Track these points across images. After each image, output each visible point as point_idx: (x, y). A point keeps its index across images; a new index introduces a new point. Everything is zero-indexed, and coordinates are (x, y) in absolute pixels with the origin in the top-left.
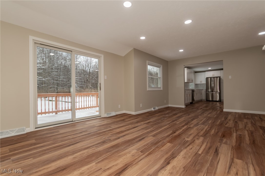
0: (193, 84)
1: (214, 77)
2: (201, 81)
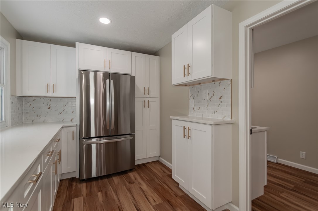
2: (52, 85)
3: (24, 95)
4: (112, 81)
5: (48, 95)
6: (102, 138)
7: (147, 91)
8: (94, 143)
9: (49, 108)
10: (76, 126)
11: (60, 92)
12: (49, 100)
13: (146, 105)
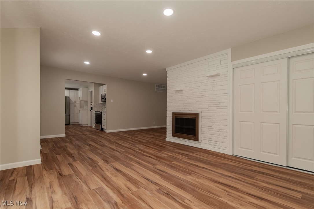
7: (75, 102)
13: (75, 106)
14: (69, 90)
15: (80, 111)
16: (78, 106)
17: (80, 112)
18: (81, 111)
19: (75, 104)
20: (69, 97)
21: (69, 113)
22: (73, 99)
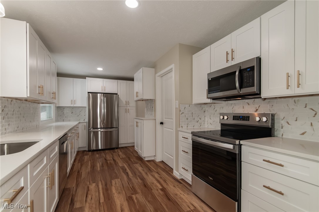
0: (50, 107)
1: (104, 92)
2: (74, 100)
3: (60, 106)
4: (105, 98)
5: (72, 106)
6: (102, 129)
7: (127, 103)
8: (99, 131)
9: (72, 113)
10: (86, 122)
11: (78, 104)
12: (72, 109)
13: (127, 111)
14: (116, 81)
15: (137, 122)
16: (133, 112)
17: (137, 126)
18: (139, 124)
19: (128, 108)
20: (117, 94)
21: (117, 127)
22: (123, 97)
